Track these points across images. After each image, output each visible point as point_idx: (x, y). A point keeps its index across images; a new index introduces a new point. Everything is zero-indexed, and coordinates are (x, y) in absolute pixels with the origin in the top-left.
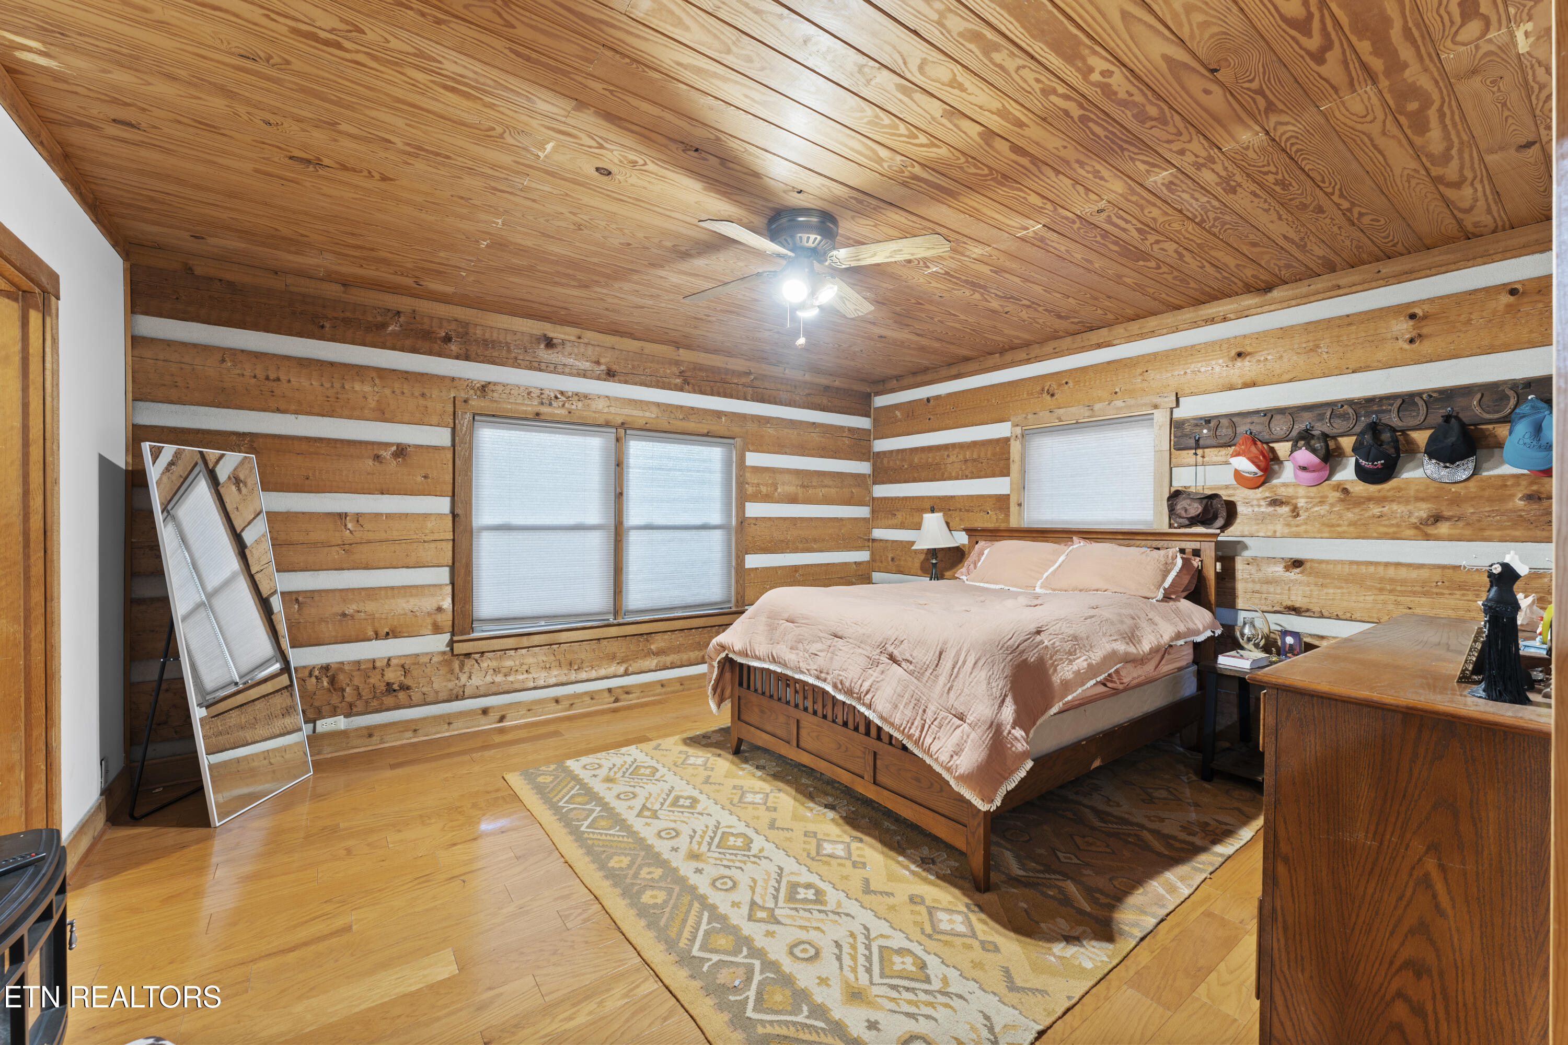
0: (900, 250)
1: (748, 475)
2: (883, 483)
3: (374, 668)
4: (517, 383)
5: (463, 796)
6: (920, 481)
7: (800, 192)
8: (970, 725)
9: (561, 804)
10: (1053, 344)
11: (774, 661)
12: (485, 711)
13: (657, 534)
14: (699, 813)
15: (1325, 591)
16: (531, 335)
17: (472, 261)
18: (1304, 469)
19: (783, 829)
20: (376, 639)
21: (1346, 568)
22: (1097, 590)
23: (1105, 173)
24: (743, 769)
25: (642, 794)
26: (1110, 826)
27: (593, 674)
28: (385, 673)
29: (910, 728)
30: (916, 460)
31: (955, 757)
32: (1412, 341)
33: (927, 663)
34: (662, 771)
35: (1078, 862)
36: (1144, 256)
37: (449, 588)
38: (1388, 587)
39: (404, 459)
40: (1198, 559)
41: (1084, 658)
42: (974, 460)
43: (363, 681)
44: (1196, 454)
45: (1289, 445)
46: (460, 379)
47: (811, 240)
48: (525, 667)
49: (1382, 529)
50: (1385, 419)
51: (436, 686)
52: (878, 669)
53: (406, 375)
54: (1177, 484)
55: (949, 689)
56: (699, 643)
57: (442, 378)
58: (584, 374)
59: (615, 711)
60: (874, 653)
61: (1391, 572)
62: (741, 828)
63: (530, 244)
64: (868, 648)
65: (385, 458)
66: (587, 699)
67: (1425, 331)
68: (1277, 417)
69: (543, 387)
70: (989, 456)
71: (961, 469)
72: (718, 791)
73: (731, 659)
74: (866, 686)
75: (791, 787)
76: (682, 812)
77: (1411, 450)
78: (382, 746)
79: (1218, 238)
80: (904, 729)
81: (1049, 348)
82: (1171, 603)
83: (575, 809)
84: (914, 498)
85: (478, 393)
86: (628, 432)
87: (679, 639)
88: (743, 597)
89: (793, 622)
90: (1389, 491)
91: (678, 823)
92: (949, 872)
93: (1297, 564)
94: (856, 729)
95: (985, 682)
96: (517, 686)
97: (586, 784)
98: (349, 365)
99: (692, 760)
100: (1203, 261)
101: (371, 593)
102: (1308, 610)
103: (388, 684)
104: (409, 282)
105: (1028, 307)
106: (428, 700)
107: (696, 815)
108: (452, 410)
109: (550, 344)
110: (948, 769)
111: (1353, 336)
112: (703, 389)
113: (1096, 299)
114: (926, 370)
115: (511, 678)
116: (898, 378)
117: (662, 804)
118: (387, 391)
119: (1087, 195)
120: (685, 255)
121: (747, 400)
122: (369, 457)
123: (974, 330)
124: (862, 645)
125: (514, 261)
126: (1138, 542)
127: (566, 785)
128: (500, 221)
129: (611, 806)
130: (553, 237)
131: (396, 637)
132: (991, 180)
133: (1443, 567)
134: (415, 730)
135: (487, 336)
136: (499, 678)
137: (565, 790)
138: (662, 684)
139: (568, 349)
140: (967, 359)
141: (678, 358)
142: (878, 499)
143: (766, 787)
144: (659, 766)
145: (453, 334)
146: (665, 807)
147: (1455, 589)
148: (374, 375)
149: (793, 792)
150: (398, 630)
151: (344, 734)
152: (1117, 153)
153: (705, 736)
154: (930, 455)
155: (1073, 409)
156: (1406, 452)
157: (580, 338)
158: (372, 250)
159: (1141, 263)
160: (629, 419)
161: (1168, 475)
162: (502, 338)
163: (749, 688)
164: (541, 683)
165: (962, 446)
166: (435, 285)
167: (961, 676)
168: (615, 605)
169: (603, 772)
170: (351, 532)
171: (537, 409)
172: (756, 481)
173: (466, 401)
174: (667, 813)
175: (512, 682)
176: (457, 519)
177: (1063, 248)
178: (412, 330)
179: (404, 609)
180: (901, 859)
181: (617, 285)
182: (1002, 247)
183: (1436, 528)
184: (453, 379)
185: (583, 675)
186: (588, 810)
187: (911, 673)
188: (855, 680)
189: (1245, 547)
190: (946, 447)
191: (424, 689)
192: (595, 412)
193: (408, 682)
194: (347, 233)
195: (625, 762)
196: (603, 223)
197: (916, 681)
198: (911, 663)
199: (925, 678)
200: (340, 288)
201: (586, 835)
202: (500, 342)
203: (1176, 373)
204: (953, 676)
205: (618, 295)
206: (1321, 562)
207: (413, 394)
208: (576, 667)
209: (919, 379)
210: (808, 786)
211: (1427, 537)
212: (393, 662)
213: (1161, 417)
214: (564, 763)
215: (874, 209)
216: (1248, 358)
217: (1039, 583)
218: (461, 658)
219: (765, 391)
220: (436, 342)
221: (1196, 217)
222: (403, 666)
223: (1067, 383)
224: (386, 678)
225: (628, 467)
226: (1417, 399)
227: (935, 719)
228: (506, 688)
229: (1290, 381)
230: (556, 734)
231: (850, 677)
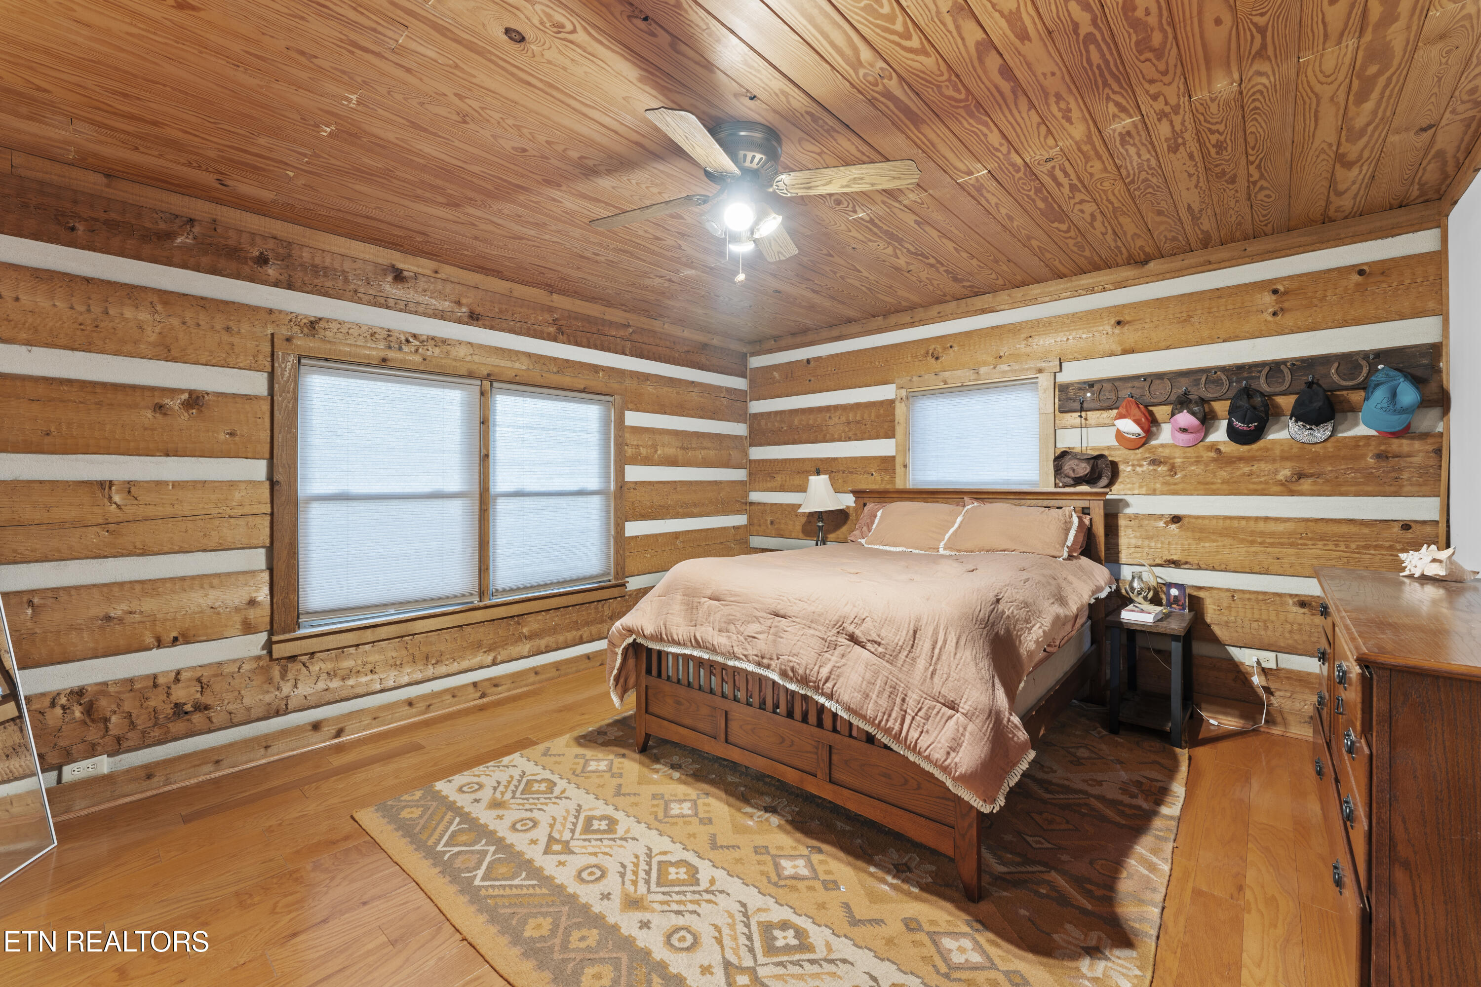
0: (861, 179)
1: (627, 435)
2: (761, 445)
3: (155, 686)
4: (357, 321)
5: (297, 852)
6: (801, 442)
7: (753, 98)
8: (965, 715)
9: (440, 848)
10: (937, 308)
11: (698, 645)
12: (316, 726)
13: (528, 502)
14: (621, 839)
15: (1202, 544)
16: (376, 264)
17: (305, 155)
18: (1184, 430)
19: (728, 847)
20: (159, 647)
21: (1221, 523)
22: (1004, 551)
23: (1075, 114)
24: (657, 771)
25: (544, 819)
26: (1058, 796)
27: (455, 667)
28: (171, 691)
29: (887, 721)
30: (796, 422)
31: (953, 754)
32: (1275, 314)
33: (900, 643)
34: (561, 784)
35: (1050, 846)
36: (1061, 215)
37: (266, 576)
38: (1259, 540)
39: (200, 411)
40: (1088, 517)
41: (1038, 625)
42: (858, 422)
43: (138, 704)
44: (1081, 416)
45: (1168, 409)
46: (280, 312)
47: (756, 160)
48: (369, 667)
49: (1252, 487)
50: (1254, 385)
51: (247, 701)
52: (837, 652)
53: (202, 303)
54: (1062, 445)
55: (933, 673)
56: (577, 622)
57: (256, 309)
58: (441, 316)
59: (482, 708)
60: (830, 634)
61: (1261, 526)
62: (678, 853)
63: (391, 136)
64: (820, 628)
65: (171, 408)
66: (448, 697)
67: (1286, 305)
68: (1157, 382)
69: (390, 327)
70: (873, 418)
71: (844, 431)
72: (636, 804)
73: (640, 645)
74: (824, 672)
75: (718, 788)
76: (601, 840)
77: (1278, 413)
78: (167, 788)
79: (1135, 203)
80: (880, 722)
81: (934, 311)
82: (1075, 561)
83: (459, 853)
84: (794, 460)
85: (306, 330)
86: (495, 384)
87: (554, 619)
88: (623, 568)
89: (718, 600)
90: (1257, 450)
91: (600, 855)
92: (930, 880)
93: (1175, 520)
94: (805, 719)
95: (972, 663)
96: (360, 690)
97: (468, 814)
98: (115, 283)
99: (593, 766)
100: (1109, 228)
101: (150, 587)
102: (1186, 563)
103: (176, 705)
104: (209, 179)
105: (932, 266)
106: (235, 720)
107: (619, 842)
108: (269, 349)
109: (399, 277)
110: (945, 769)
111: (1223, 308)
112: (579, 339)
113: (997, 262)
114: (805, 331)
115: (351, 682)
116: (776, 338)
117: (573, 831)
118: (175, 322)
119: (1046, 138)
120: (590, 171)
121: (626, 355)
122: (147, 407)
123: (869, 289)
124: (813, 625)
125: (366, 160)
126: (1029, 502)
127: (442, 818)
128: (354, 97)
129: (508, 842)
130: (425, 130)
131: (188, 643)
132: (963, 107)
133: (1307, 520)
134: (217, 762)
135: (317, 261)
136: (335, 684)
137: (441, 827)
138: (536, 671)
139: (422, 283)
140: (850, 321)
141: (551, 304)
142: (755, 461)
143: (690, 791)
144: (555, 778)
145: (270, 255)
146: (577, 836)
147: (1317, 540)
148: (155, 298)
149: (723, 795)
150: (192, 633)
151: (108, 779)
152: (1098, 89)
153: (600, 732)
154: (811, 417)
155: (958, 373)
156: (1272, 415)
157: (436, 272)
158: (155, 124)
159: (1056, 225)
160: (496, 370)
161: (1053, 436)
162: (337, 265)
163: (659, 675)
164: (390, 683)
165: (844, 408)
166: (247, 188)
167: (944, 657)
168: (480, 584)
169: (486, 795)
170: (118, 506)
171: (382, 354)
172: (635, 443)
173: (288, 340)
174: (581, 843)
175: (352, 687)
176: (276, 488)
177: (994, 200)
178: (211, 245)
179: (200, 605)
180: (872, 869)
181: (496, 206)
182: (937, 194)
183: (1300, 485)
184: (271, 311)
185: (442, 669)
186: (479, 852)
187: (881, 656)
188: (810, 667)
189: (1127, 505)
190: (827, 409)
191: (231, 707)
192: (455, 360)
193: (207, 699)
194: (115, 93)
195: (512, 777)
196: (497, 116)
197: (888, 665)
198: (879, 644)
199: (900, 662)
200: (101, 179)
201: (483, 892)
202: (335, 270)
203: (1059, 339)
204: (934, 659)
205: (495, 219)
206: (1198, 517)
207: (213, 327)
208: (433, 662)
209: (798, 340)
210: (737, 785)
211: (1292, 493)
212: (184, 676)
213: (1045, 381)
214: (433, 786)
215: (827, 131)
216: (1127, 327)
217: (942, 545)
218: (283, 662)
219: (643, 346)
220: (246, 263)
221: (1128, 175)
222: (199, 680)
223: (951, 347)
224: (174, 698)
225: (495, 425)
226: (1282, 367)
227: (920, 710)
228: (345, 693)
229: (1167, 348)
230: (417, 748)
231: (804, 663)
